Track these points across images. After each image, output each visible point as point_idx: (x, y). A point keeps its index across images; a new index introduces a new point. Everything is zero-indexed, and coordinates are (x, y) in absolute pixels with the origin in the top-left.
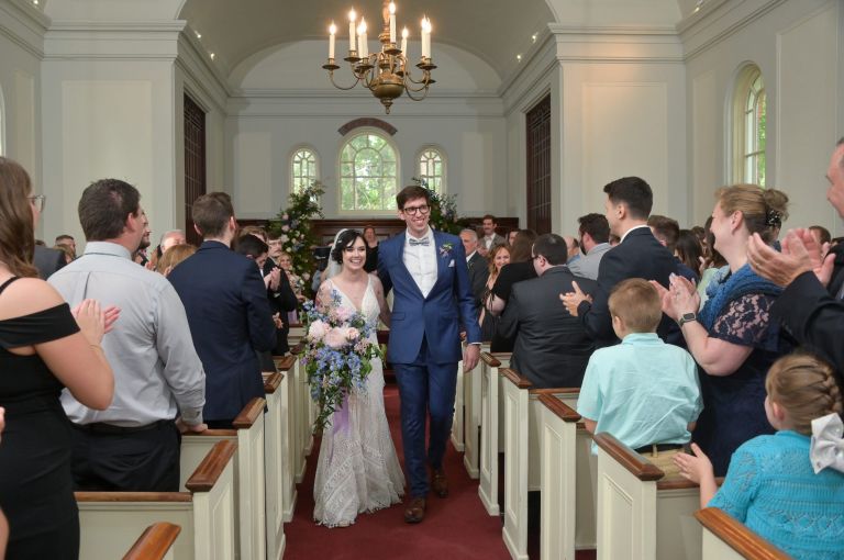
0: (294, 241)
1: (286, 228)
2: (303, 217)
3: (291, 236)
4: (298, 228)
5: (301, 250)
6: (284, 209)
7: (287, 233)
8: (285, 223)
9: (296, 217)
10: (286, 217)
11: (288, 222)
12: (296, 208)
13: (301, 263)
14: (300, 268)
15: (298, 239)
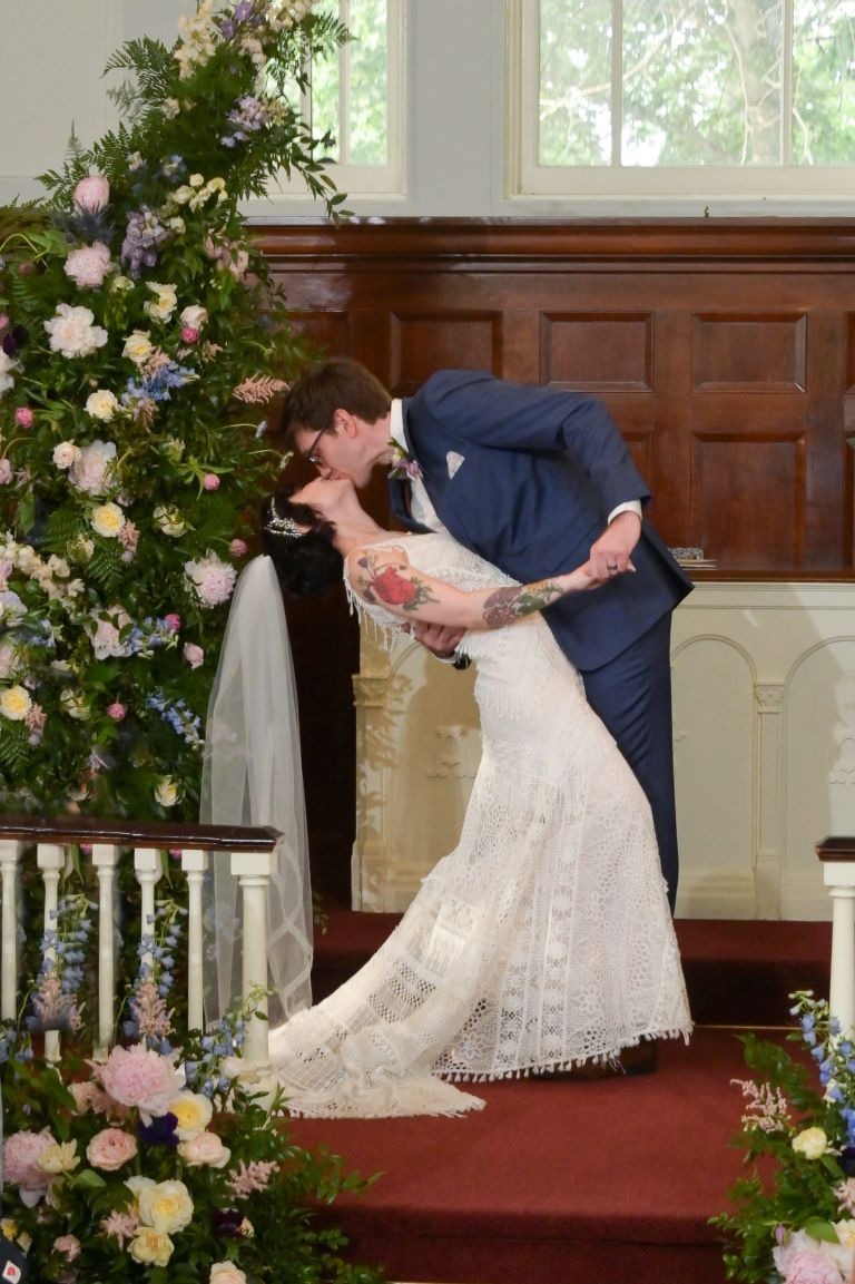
0: (138, 346)
1: (87, 265)
2: (197, 191)
3: (120, 314)
4: (162, 262)
5: (177, 410)
6: (90, 139)
7: (94, 299)
8: (82, 231)
9: (155, 189)
10: (93, 192)
11: (108, 226)
12: (156, 139)
13: (180, 493)
14: (170, 522)
15: (164, 335)
